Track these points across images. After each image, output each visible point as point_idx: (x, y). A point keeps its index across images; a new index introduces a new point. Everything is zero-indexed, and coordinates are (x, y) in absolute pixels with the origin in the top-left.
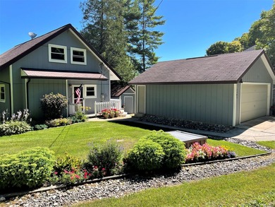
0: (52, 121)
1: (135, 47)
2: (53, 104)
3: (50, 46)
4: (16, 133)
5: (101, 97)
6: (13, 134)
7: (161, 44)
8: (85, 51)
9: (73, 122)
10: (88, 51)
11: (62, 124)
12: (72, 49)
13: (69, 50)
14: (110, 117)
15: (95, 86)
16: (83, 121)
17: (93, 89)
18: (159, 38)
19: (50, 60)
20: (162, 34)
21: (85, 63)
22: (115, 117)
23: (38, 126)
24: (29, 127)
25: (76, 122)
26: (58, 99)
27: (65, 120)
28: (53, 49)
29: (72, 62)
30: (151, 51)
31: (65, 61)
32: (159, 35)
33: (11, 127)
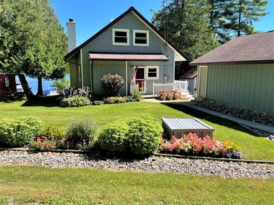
0: (108, 99)
1: (228, 22)
2: (109, 83)
3: (114, 30)
4: (77, 106)
5: (164, 79)
6: (75, 106)
7: (264, 15)
8: (147, 32)
9: (127, 101)
10: (151, 33)
11: (117, 102)
12: (135, 31)
13: (131, 32)
14: (167, 99)
15: (157, 68)
16: (138, 101)
17: (155, 70)
18: (262, 8)
19: (114, 43)
20: (266, 2)
21: (147, 45)
22: (174, 99)
23: (96, 102)
24: (88, 102)
25: (131, 101)
26: (114, 79)
27: (120, 99)
28: (117, 33)
29: (134, 44)
30: (248, 24)
31: (128, 44)
32: (261, 4)
33: (74, 101)
